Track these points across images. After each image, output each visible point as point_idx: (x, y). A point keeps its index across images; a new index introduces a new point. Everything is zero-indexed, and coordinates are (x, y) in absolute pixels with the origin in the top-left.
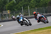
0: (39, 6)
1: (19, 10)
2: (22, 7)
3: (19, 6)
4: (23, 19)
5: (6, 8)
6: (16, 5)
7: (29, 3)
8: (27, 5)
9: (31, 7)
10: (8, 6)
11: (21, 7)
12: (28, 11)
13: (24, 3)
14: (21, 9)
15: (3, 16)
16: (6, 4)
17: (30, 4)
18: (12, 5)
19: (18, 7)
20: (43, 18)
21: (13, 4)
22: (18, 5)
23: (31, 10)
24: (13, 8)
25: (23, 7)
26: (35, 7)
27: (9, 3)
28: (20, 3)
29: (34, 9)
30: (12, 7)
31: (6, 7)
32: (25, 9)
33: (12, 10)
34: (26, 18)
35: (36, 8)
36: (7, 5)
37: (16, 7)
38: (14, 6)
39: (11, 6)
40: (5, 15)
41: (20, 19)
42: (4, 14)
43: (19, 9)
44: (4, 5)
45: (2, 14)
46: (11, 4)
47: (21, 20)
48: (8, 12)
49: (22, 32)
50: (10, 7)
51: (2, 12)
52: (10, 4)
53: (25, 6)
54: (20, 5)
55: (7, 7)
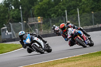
0: (98, 8)
1: (59, 17)
2: (65, 10)
3: (60, 8)
4: (31, 39)
5: (35, 13)
6: (53, 7)
7: (78, 2)
8: (75, 7)
9: (83, 11)
10: (38, 9)
11: (63, 10)
12: (77, 18)
13: (70, 3)
14: (63, 14)
15: (28, 27)
16: (35, 4)
17: (80, 5)
18: (46, 7)
19: (57, 10)
20: (79, 37)
21: (48, 5)
22: (57, 6)
23: (83, 17)
24: (48, 12)
25: (67, 10)
26: (91, 11)
27: (40, 3)
28: (61, 3)
29: (88, 15)
30: (46, 10)
31: (35, 11)
32: (72, 14)
33: (46, 17)
34: (39, 37)
35: (93, 12)
36: (37, 7)
37: (54, 10)
38: (50, 8)
39: (43, 9)
40: (32, 26)
41: (25, 40)
42: (30, 23)
43: (59, 14)
44: (31, 7)
45: (26, 24)
46: (44, 5)
47: (28, 41)
48: (39, 20)
49: (65, 59)
50: (42, 11)
51: (27, 20)
52: (42, 5)
53: (72, 9)
54: (62, 6)
55: (37, 11)
